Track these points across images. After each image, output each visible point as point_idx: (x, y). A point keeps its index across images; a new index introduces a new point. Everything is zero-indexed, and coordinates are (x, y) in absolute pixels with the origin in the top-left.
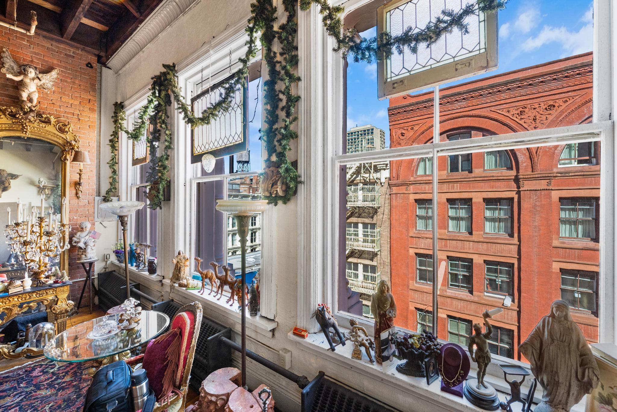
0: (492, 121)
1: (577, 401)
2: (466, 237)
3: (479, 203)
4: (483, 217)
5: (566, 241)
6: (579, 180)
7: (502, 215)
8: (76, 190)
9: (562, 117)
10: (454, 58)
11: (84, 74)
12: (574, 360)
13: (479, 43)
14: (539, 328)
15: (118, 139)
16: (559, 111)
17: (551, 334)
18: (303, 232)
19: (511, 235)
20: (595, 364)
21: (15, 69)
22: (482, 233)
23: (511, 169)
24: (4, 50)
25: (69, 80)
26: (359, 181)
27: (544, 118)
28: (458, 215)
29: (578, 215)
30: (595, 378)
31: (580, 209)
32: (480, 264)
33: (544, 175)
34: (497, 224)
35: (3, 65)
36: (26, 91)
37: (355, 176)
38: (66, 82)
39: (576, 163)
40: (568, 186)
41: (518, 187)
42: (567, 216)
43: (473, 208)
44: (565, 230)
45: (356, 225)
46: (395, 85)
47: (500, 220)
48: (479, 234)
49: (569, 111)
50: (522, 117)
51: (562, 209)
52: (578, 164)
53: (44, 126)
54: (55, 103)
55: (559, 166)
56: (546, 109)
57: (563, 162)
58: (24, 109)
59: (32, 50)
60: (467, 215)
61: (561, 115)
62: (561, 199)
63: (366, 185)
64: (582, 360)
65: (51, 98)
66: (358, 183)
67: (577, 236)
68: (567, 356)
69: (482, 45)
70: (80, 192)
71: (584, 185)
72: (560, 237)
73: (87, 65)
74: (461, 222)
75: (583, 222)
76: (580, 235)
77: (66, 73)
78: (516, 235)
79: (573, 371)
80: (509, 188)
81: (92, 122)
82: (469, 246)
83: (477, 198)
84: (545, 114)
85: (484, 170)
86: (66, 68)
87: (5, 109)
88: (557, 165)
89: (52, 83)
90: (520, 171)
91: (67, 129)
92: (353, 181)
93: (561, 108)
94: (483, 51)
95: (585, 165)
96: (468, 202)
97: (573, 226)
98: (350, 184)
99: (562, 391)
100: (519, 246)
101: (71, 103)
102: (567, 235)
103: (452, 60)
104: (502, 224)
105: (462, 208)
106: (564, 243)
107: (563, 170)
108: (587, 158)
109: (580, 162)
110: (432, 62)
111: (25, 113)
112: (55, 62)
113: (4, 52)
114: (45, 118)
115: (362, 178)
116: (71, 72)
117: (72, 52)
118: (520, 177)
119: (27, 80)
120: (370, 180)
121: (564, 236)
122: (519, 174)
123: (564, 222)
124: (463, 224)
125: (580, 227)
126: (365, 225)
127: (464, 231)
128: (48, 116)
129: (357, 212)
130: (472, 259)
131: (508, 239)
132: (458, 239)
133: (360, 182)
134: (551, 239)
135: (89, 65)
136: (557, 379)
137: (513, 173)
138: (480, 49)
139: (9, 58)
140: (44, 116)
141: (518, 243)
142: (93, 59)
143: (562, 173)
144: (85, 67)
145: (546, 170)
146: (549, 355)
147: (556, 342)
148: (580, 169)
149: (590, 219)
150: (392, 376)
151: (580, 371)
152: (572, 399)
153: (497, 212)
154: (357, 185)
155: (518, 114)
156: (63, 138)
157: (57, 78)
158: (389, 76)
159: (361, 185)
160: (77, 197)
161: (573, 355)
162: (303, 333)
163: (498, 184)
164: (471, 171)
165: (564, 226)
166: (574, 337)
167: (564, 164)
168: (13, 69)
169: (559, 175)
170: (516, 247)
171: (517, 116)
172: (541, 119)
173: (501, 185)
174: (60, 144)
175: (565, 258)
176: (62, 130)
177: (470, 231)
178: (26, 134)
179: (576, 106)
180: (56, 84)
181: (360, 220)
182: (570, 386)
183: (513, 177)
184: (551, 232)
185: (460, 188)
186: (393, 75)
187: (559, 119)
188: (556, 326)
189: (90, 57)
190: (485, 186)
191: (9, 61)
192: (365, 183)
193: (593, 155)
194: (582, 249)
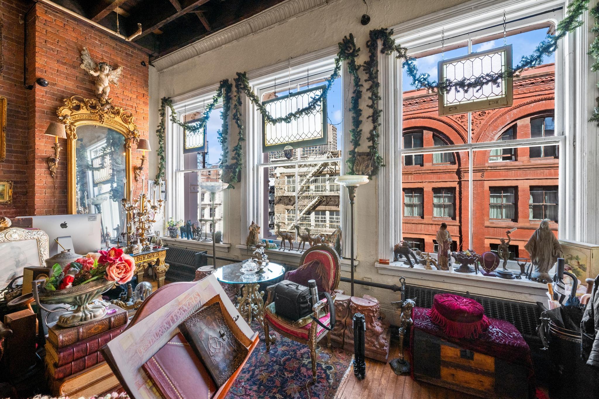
0: (440, 122)
1: (552, 267)
2: (419, 220)
3: (429, 192)
4: (432, 204)
5: (494, 221)
6: (503, 173)
7: (447, 202)
8: (135, 174)
9: (490, 122)
10: (487, 97)
11: (140, 71)
12: (551, 246)
13: (502, 91)
14: (534, 236)
15: (164, 130)
16: (488, 117)
17: (540, 237)
18: (382, 198)
19: (454, 218)
20: (561, 247)
21: (92, 66)
22: (431, 217)
23: (455, 163)
24: (84, 48)
25: (129, 77)
26: (326, 172)
27: (478, 122)
28: (411, 203)
29: (502, 201)
30: (561, 253)
31: (504, 196)
32: (430, 243)
33: (479, 169)
34: (442, 209)
35: (82, 61)
36: (102, 85)
37: (323, 167)
38: (127, 78)
39: (501, 159)
40: (496, 177)
41: (460, 178)
42: (495, 202)
43: (425, 196)
44: (493, 213)
45: (323, 212)
46: (451, 109)
47: (445, 206)
48: (429, 218)
49: (496, 117)
50: (463, 120)
51: (491, 196)
52: (503, 160)
53: (113, 116)
54: (119, 96)
55: (489, 162)
56: (480, 115)
57: (491, 158)
58: (102, 101)
59: (102, 49)
60: (419, 202)
61: (490, 120)
62: (491, 188)
63: (332, 176)
64: (555, 246)
65: (117, 92)
66: (326, 174)
67: (502, 218)
68: (548, 245)
69: (504, 93)
70: (138, 176)
71: (507, 177)
72: (490, 219)
73: (142, 64)
74: (414, 208)
75: (506, 207)
76: (504, 217)
77: (126, 70)
78: (458, 218)
79: (551, 252)
80: (452, 179)
81: (146, 114)
82: (421, 227)
83: (428, 188)
84: (479, 119)
85: (433, 164)
86: (126, 65)
87: (88, 101)
88: (487, 161)
89: (117, 79)
90: (462, 165)
91: (130, 120)
92: (321, 172)
93: (490, 115)
94: (504, 96)
95: (508, 161)
96: (420, 191)
97: (499, 210)
98: (319, 175)
99: (545, 263)
100: (460, 227)
101: (130, 96)
102: (495, 218)
103: (486, 99)
104: (447, 210)
105: (415, 196)
106: (493, 223)
107: (492, 165)
108: (509, 155)
109: (504, 159)
110: (473, 98)
111: (102, 105)
112: (119, 60)
113: (84, 50)
114: (116, 110)
115: (328, 170)
116: (130, 69)
117: (131, 51)
118: (461, 170)
119: (103, 76)
120: (335, 171)
121: (492, 217)
122: (460, 168)
123: (493, 206)
124: (416, 210)
125: (504, 210)
126: (332, 212)
127: (416, 216)
128: (119, 108)
129: (324, 201)
130: (423, 239)
131: (451, 222)
132: (413, 222)
133: (327, 174)
134: (484, 220)
135: (143, 64)
136: (543, 257)
137: (456, 167)
138: (502, 95)
139: (87, 55)
140: (116, 108)
141: (459, 225)
142: (146, 59)
143: (492, 167)
144: (140, 65)
145: (481, 165)
146: (539, 247)
147: (543, 240)
148: (504, 164)
149: (511, 204)
150: (454, 274)
151: (554, 251)
152: (550, 266)
153: (442, 199)
154: (324, 175)
155: (460, 118)
156: (126, 127)
157: (121, 74)
158: (445, 103)
159: (328, 176)
160: (136, 180)
161: (551, 244)
162: (387, 261)
163: (443, 175)
164: (422, 165)
165: (493, 209)
166: (551, 236)
167: (493, 160)
168: (90, 66)
169: (490, 168)
170: (457, 228)
171: (459, 119)
172: (476, 123)
173: (446, 177)
174: (124, 133)
175: (494, 236)
176: (125, 121)
177: (422, 216)
178: (102, 123)
179: (501, 114)
180: (120, 80)
181: (327, 208)
182: (549, 259)
183: (456, 170)
184: (483, 215)
185: (414, 179)
186: (448, 103)
187: (489, 124)
188: (543, 233)
189: (143, 56)
190: (434, 178)
191: (87, 58)
192: (332, 174)
193: (513, 153)
194: (506, 228)
